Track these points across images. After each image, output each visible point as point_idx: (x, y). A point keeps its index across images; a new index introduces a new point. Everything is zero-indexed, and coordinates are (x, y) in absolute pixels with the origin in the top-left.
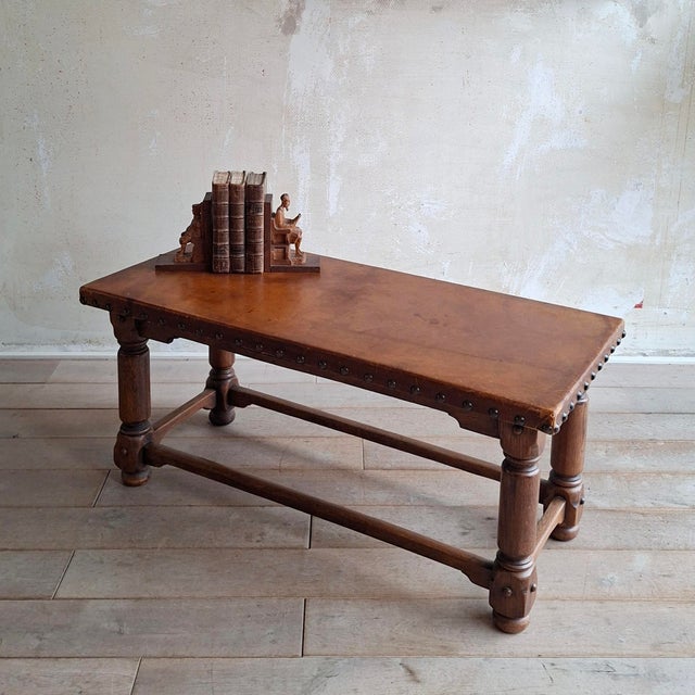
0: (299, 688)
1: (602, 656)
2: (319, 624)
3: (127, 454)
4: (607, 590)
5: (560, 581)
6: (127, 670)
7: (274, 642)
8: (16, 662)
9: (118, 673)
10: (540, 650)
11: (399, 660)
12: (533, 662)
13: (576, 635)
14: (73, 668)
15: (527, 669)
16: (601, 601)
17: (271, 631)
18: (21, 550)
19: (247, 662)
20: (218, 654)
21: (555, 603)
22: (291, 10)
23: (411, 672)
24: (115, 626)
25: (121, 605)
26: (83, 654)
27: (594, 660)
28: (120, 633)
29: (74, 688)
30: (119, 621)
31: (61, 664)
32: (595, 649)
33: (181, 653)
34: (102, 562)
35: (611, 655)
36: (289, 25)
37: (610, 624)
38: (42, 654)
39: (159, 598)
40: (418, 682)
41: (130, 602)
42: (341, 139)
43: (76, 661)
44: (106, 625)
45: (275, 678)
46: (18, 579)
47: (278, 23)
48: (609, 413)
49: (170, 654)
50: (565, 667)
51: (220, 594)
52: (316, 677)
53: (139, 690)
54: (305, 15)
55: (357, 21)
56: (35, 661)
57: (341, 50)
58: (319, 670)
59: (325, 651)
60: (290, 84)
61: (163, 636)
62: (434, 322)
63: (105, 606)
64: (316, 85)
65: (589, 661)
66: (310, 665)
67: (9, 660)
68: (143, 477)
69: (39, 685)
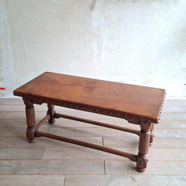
0: (106, 182)
1: (181, 175)
2: (108, 166)
3: (30, 135)
4: (181, 159)
5: (169, 156)
6: (62, 178)
7: (98, 171)
8: (35, 176)
9: (60, 178)
10: (165, 174)
11: (129, 176)
12: (164, 177)
13: (174, 170)
14: (49, 177)
15: (163, 178)
16: (180, 161)
17: (96, 168)
18: (31, 148)
19: (92, 176)
20: (84, 174)
21: (168, 162)
22: (92, 3)
23: (133, 179)
24: (57, 167)
25: (58, 161)
26: (51, 174)
27: (180, 176)
28: (59, 168)
29: (50, 182)
30: (59, 165)
31: (46, 176)
32: (179, 174)
33: (75, 173)
34: (52, 151)
35: (184, 175)
36: (92, 7)
37: (183, 167)
38: (40, 173)
39: (68, 160)
40: (135, 181)
41: (61, 161)
42: (105, 40)
43: (49, 175)
44: (55, 166)
45: (99, 180)
46: (32, 155)
47: (89, 7)
48: (178, 113)
49: (72, 174)
50: (172, 178)
51: (82, 159)
52: (109, 180)
53: (66, 182)
54: (96, 5)
55: (111, 6)
56: (39, 175)
57: (106, 15)
58: (110, 178)
59: (111, 173)
60: (92, 24)
61: (70, 169)
62: (117, 94)
63: (54, 162)
64: (99, 25)
65: (178, 177)
66: (108, 177)
67: (33, 175)
68: (35, 140)
69: (41, 181)
